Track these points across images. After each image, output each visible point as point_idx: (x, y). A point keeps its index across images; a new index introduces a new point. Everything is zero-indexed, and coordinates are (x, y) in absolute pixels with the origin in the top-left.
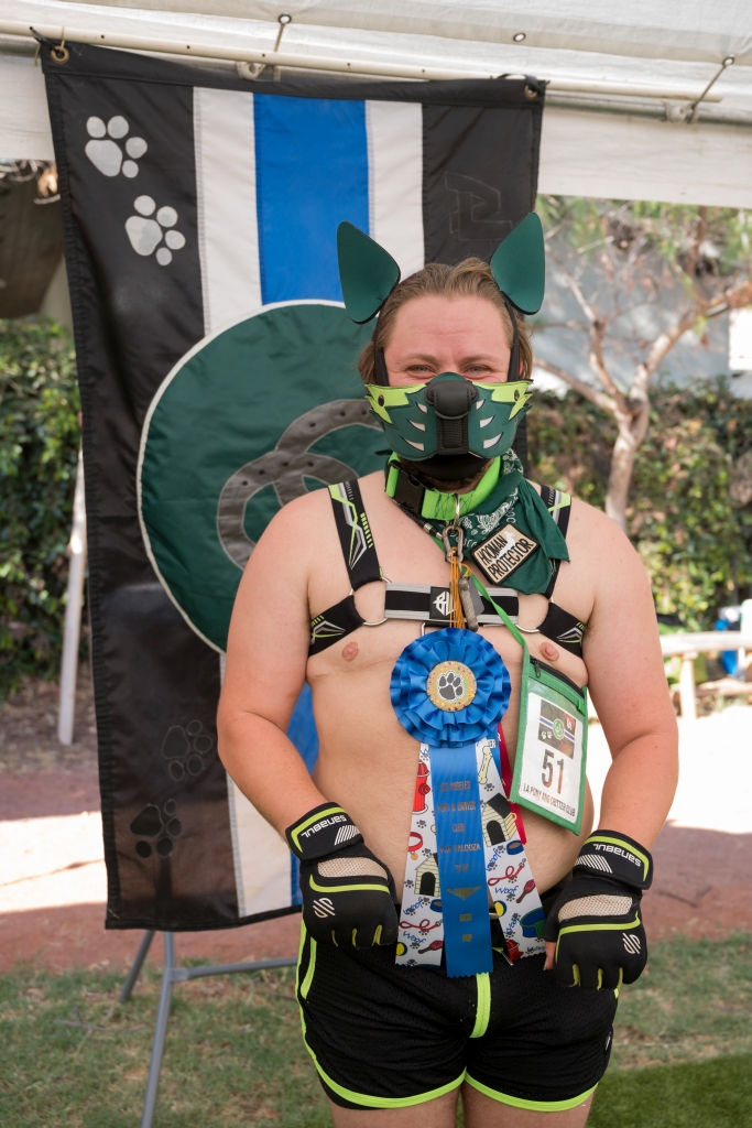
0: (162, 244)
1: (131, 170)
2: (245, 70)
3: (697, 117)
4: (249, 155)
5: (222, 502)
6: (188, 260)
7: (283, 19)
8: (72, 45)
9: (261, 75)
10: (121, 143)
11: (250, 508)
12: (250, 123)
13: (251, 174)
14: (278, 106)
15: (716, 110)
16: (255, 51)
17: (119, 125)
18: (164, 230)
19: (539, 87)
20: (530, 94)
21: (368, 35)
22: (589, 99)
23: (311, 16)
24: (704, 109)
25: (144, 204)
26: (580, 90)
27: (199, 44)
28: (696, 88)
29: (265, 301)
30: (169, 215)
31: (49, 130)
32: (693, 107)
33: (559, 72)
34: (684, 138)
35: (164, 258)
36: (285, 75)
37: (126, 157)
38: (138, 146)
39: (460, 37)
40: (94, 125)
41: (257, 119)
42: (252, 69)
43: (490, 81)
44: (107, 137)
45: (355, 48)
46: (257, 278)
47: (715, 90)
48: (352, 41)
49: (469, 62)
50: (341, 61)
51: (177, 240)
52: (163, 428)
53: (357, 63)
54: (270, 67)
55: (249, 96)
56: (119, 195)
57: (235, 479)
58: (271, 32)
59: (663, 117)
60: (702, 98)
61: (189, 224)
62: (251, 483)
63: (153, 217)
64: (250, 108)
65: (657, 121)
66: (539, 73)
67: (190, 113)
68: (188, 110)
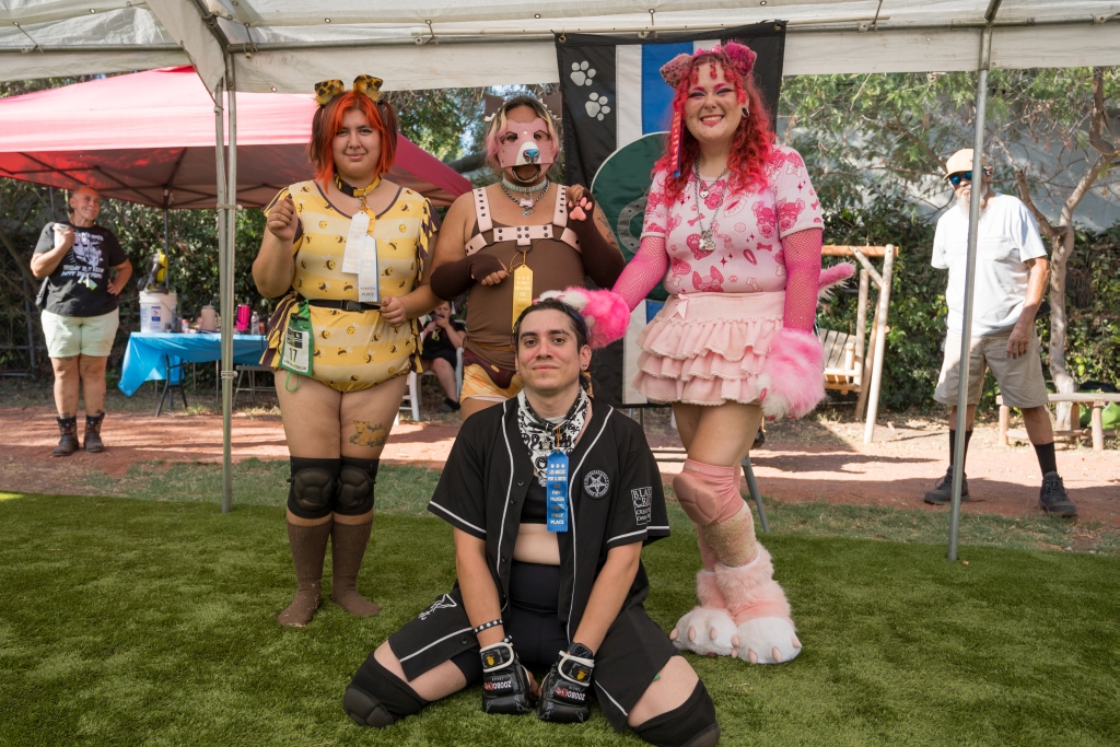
0: (600, 112)
1: (589, 82)
2: (640, 36)
3: (876, 28)
4: (638, 71)
5: (620, 219)
6: (611, 119)
7: (652, 11)
8: (567, 35)
9: (648, 36)
10: (586, 72)
11: (632, 222)
12: (640, 57)
13: (640, 79)
14: (654, 49)
15: (889, 23)
16: (643, 27)
17: (585, 65)
18: (601, 106)
19: (783, 24)
20: (778, 28)
21: (692, 12)
22: (813, 26)
23: (662, 8)
24: (880, 23)
25: (594, 96)
26: (805, 23)
27: (619, 27)
28: (872, 14)
29: (644, 133)
30: (604, 100)
31: (557, 70)
32: (874, 23)
33: (792, 15)
34: (874, 40)
35: (601, 117)
36: (660, 35)
37: (587, 77)
38: (592, 72)
39: (734, 7)
40: (575, 66)
41: (643, 55)
42: (643, 34)
43: (757, 24)
44: (580, 70)
45: (687, 19)
46: (640, 123)
47: (882, 13)
48: (685, 16)
49: (743, 18)
50: (682, 25)
51: (606, 110)
52: (597, 189)
53: (690, 25)
54: (652, 32)
55: (640, 46)
56: (584, 93)
57: (626, 209)
58: (648, 17)
59: (856, 30)
60: (876, 18)
61: (612, 104)
62: (633, 211)
63: (597, 101)
64: (640, 51)
65: (856, 33)
66: (782, 18)
67: (614, 56)
68: (613, 55)
